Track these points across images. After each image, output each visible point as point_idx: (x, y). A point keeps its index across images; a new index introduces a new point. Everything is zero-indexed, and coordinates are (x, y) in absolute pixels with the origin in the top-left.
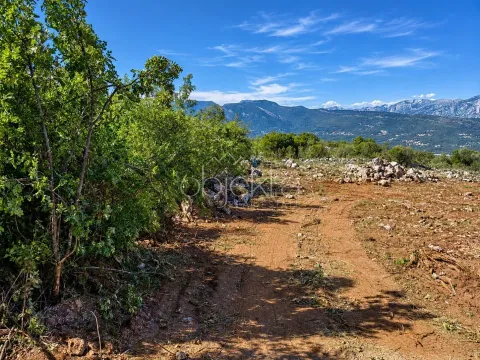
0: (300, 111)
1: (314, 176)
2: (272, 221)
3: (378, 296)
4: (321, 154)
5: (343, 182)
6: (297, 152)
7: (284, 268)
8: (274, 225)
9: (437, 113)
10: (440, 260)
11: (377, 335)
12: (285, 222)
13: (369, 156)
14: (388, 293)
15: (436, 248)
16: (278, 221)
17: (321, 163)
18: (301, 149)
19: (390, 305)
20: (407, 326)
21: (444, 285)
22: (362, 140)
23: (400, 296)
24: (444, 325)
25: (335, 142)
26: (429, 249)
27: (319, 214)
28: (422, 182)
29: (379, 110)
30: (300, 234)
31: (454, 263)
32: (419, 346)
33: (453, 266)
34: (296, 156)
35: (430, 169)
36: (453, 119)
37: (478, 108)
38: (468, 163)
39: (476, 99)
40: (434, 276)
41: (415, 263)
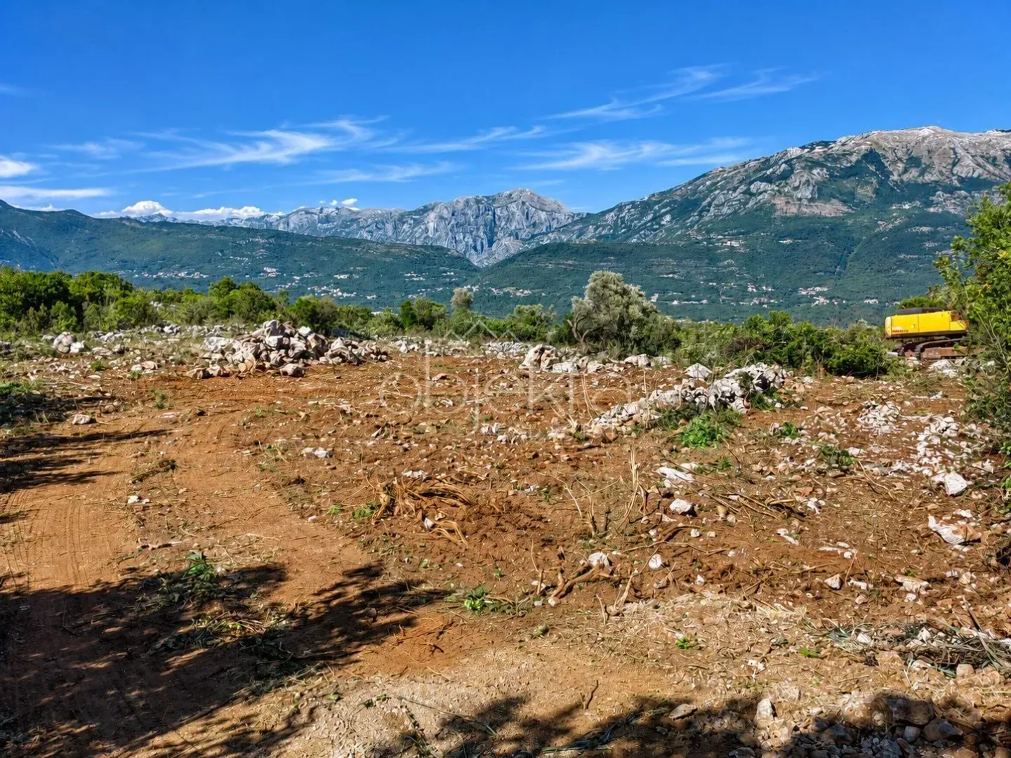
0: (69, 222)
1: (136, 368)
2: (47, 481)
3: (338, 585)
4: (145, 317)
5: (207, 376)
6: (80, 317)
7: (115, 579)
8: (63, 488)
9: (366, 236)
10: (429, 494)
11: (355, 657)
12: (81, 478)
13: (252, 318)
14: (350, 574)
15: (416, 474)
16: (65, 479)
17: (143, 338)
18: (89, 309)
19: (364, 595)
20: (409, 623)
21: (447, 535)
22: (231, 286)
23: (377, 574)
24: (467, 604)
25: (170, 293)
26: (407, 480)
27: (165, 449)
28: (360, 363)
29: (256, 225)
30: (133, 499)
31: (452, 494)
32: (437, 653)
33: (454, 501)
34: (79, 326)
35: (368, 338)
36: (393, 246)
37: (431, 226)
38: (429, 324)
39: (426, 210)
40: (428, 523)
41: (390, 508)
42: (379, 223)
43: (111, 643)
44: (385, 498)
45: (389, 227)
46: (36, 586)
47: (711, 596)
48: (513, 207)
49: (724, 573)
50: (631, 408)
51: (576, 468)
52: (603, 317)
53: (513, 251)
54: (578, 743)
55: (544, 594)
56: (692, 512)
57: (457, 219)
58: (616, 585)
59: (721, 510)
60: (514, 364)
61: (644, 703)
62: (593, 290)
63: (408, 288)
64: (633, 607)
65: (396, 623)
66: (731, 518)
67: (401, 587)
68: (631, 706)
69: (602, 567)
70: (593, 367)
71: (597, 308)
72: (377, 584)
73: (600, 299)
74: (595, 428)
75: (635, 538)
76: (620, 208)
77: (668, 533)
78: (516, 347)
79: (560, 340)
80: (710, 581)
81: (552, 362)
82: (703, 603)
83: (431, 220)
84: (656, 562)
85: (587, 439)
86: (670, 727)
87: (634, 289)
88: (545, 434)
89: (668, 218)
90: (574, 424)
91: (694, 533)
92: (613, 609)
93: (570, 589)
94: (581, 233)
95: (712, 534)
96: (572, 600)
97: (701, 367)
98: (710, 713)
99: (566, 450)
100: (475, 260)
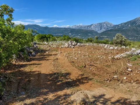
0: (46, 28)
1: (54, 46)
2: (43, 60)
4: (55, 40)
5: (62, 48)
6: (47, 40)
7: (51, 73)
8: (45, 61)
9: (83, 29)
10: (90, 65)
12: (48, 60)
13: (68, 40)
14: (80, 75)
15: (89, 62)
16: (46, 60)
17: (54, 43)
18: (48, 39)
19: (81, 78)
20: (88, 82)
21: (93, 71)
22: (65, 36)
23: (83, 75)
24: (95, 81)
25: (58, 37)
26: (87, 63)
28: (81, 46)
29: (68, 28)
30: (53, 63)
31: (94, 65)
32: (91, 87)
34: (47, 41)
35: (83, 43)
36: (87, 30)
37: (92, 27)
38: (91, 41)
39: (92, 25)
40: (90, 69)
41: (85, 66)
42: (85, 27)
43: (50, 80)
44: (84, 65)
45: (86, 28)
46: (42, 73)
47: (134, 84)
48: (104, 24)
49: (136, 81)
50: (122, 54)
51: (113, 63)
53: (104, 31)
54: (112, 103)
55: (107, 81)
56: (131, 71)
57: (96, 26)
58: (118, 81)
59: (137, 71)
60: (103, 47)
61: (122, 98)
62: (117, 36)
63: (89, 36)
64: (121, 84)
65: (85, 82)
66: (138, 72)
67: (86, 78)
68: (120, 99)
69: (116, 78)
70: (116, 48)
71: (117, 39)
72: (83, 77)
73: (118, 38)
74: (116, 57)
75: (121, 74)
76: (122, 24)
77: (127, 74)
78: (104, 45)
79: (111, 44)
80: (134, 82)
81: (109, 47)
82: (133, 85)
84: (125, 78)
85: (115, 59)
86: (126, 103)
87: (123, 36)
88: (108, 58)
89: (130, 25)
90: (113, 56)
91: (132, 74)
92: (118, 84)
93: (111, 80)
94: (115, 28)
95: (135, 74)
96: (111, 82)
97: (134, 49)
98: (133, 102)
99: (111, 60)
100: (98, 32)
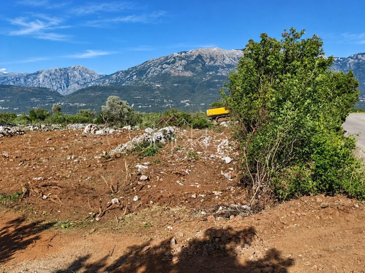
3: (4, 228)
10: (45, 186)
11: (13, 256)
14: (13, 222)
15: (39, 179)
19: (16, 230)
20: (37, 238)
21: (53, 201)
23: (23, 220)
26: (34, 181)
28: (11, 136)
31: (55, 184)
32: (50, 248)
33: (55, 187)
35: (15, 125)
36: (24, 88)
37: (41, 80)
38: (43, 118)
39: (38, 73)
40: (45, 197)
41: (27, 193)
42: (18, 78)
44: (24, 190)
45: (22, 80)
47: (155, 207)
48: (76, 72)
49: (159, 199)
50: (125, 145)
51: (105, 169)
52: (114, 113)
53: (77, 89)
54: (109, 269)
55: (94, 216)
56: (148, 179)
57: (51, 76)
58: (122, 209)
59: (158, 177)
60: (80, 132)
61: (133, 248)
62: (109, 103)
63: (33, 104)
64: (128, 216)
65: (32, 239)
66: (161, 180)
67: (34, 224)
68: (128, 251)
69: (116, 203)
70: (111, 131)
71: (111, 109)
72: (24, 224)
73: (112, 106)
74: (112, 153)
75: (128, 192)
76: (118, 73)
77: (140, 188)
78: (81, 125)
79: (98, 122)
80: (154, 202)
81: (95, 130)
82: (152, 210)
83: (41, 77)
84: (136, 199)
85: (109, 158)
87: (125, 102)
88: (93, 158)
89: (135, 76)
90: (104, 152)
91: (149, 186)
92: (120, 218)
93: (104, 213)
94: (104, 82)
95: (155, 186)
96: (105, 217)
97: (149, 129)
99: (102, 162)
100: (61, 92)
